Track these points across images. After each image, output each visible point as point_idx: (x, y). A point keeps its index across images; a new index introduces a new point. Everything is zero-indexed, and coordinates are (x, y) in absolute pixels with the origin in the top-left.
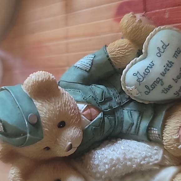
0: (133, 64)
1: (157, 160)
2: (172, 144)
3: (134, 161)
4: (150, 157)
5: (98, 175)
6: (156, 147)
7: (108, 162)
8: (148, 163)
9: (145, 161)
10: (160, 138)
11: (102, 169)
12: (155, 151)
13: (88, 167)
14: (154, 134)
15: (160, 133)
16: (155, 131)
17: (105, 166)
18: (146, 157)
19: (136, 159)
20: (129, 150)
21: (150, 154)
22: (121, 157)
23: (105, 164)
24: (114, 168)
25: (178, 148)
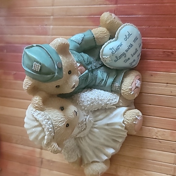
0: (109, 43)
1: (116, 102)
2: (128, 92)
3: (103, 102)
4: (112, 100)
5: (83, 108)
6: (115, 95)
7: (90, 100)
8: (111, 103)
9: (109, 102)
10: (119, 89)
11: (85, 104)
12: (115, 97)
13: (77, 102)
14: (116, 86)
15: (120, 86)
16: (116, 85)
17: (88, 102)
18: (110, 100)
19: (105, 100)
20: (100, 95)
21: (112, 98)
22: (97, 98)
23: (88, 101)
24: (92, 104)
25: (130, 94)
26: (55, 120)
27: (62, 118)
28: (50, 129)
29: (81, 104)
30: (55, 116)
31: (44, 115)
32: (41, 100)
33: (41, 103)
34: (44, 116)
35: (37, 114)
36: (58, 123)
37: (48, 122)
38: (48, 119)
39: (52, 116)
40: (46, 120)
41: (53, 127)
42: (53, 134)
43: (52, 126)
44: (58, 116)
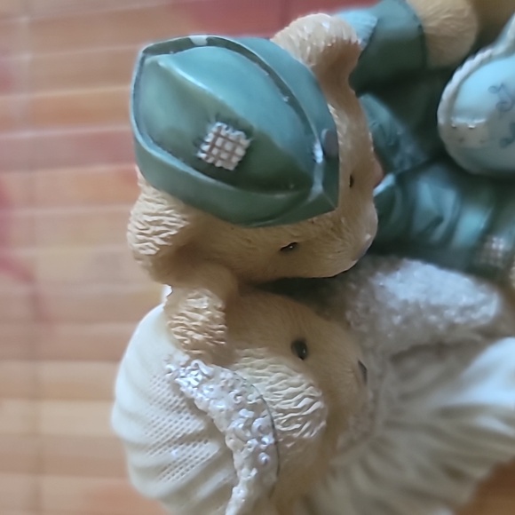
1: (485, 317)
9: (461, 315)
14: (491, 250)
15: (509, 249)
16: (494, 245)
18: (464, 308)
19: (447, 308)
21: (472, 300)
22: (421, 300)
26: (285, 412)
27: (315, 399)
28: (264, 457)
29: (364, 328)
30: (284, 392)
31: (233, 388)
32: (220, 310)
33: (219, 329)
34: (236, 391)
35: (200, 377)
36: (298, 426)
37: (254, 419)
38: (253, 407)
39: (272, 390)
40: (242, 412)
41: (276, 443)
42: (273, 477)
43: (272, 441)
44: (299, 389)
